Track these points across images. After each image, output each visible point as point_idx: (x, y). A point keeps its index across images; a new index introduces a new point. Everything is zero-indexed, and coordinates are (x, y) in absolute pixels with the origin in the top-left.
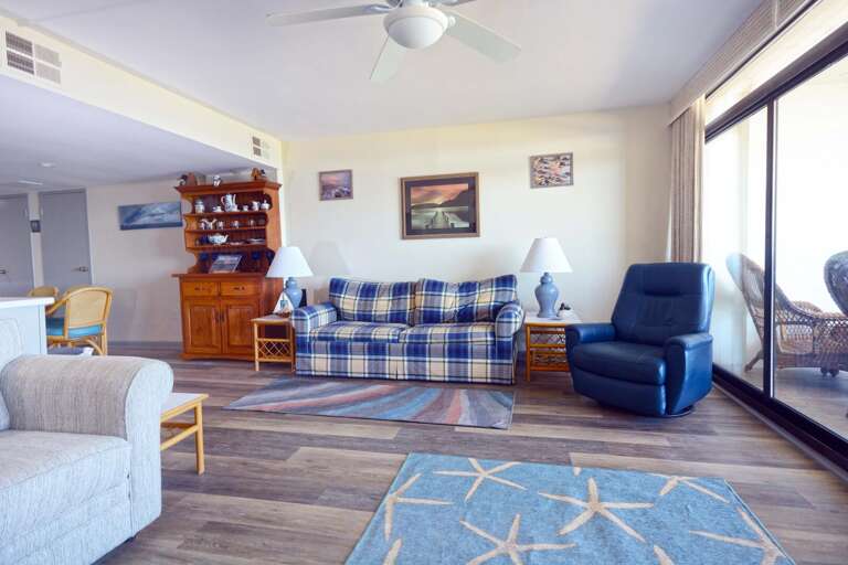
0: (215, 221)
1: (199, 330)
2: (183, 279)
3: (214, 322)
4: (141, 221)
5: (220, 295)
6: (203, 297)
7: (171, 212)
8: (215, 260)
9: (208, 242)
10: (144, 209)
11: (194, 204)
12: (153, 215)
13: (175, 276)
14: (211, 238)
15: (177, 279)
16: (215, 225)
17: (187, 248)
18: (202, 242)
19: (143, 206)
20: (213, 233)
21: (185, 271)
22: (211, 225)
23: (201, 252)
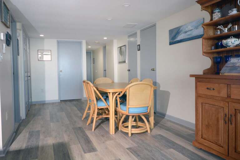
0: (230, 26)
1: (208, 126)
2: (198, 78)
3: (221, 122)
4: (179, 38)
5: (229, 96)
6: (212, 97)
7: (197, 28)
8: (226, 62)
9: (222, 46)
10: (181, 29)
11: (212, 13)
12: (186, 32)
13: (192, 76)
14: (224, 42)
15: (194, 78)
16: (229, 30)
17: (204, 52)
18: (217, 47)
19: (181, 26)
20: (227, 37)
21: (201, 73)
22: (226, 30)
23: (216, 55)
